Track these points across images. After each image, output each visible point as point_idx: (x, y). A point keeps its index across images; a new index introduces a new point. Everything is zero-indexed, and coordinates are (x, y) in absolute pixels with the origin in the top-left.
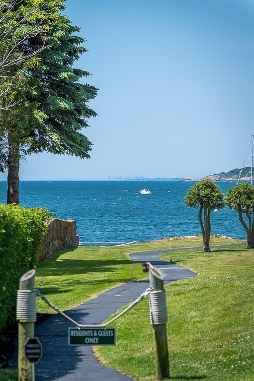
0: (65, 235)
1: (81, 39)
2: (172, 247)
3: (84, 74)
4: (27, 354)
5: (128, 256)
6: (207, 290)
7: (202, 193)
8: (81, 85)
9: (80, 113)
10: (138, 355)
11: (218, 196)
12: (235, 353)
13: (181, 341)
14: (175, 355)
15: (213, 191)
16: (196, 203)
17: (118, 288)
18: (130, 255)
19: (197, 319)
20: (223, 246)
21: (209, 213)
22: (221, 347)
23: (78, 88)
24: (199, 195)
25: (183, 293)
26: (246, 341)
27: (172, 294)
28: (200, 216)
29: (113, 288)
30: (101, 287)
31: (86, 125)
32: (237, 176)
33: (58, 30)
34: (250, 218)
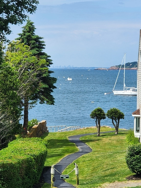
0: (43, 128)
1: (51, 60)
2: (85, 133)
3: (52, 72)
4: (53, 180)
5: (68, 138)
6: (91, 161)
7: (97, 113)
8: (51, 78)
9: (51, 87)
10: (73, 180)
11: (103, 114)
12: (93, 180)
13: (82, 176)
14: (81, 180)
15: (101, 112)
16: (95, 117)
17: (66, 157)
18: (69, 137)
19: (87, 171)
20: (106, 132)
21: (100, 121)
22: (90, 178)
23: (50, 79)
24: (96, 114)
25: (85, 161)
26: (95, 177)
27: (82, 161)
28: (96, 122)
29: (64, 157)
30: (61, 157)
31: (53, 91)
32: (129, 67)
33: (43, 58)
34: (116, 122)
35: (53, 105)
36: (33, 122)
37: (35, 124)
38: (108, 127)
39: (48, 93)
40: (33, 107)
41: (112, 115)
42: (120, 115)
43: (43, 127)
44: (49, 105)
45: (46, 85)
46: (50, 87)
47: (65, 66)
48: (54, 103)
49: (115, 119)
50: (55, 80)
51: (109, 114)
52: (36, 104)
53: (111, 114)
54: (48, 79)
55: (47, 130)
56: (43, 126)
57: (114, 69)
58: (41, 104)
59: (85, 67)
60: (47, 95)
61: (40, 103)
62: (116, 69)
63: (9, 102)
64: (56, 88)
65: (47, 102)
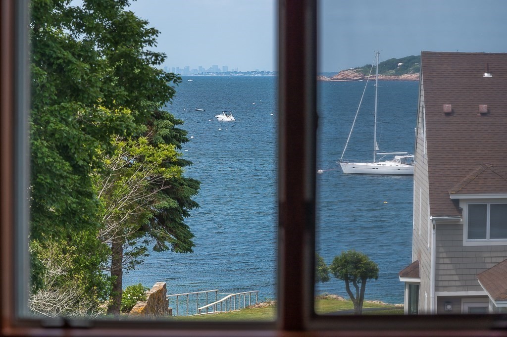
0: (157, 308)
9: (186, 203)
23: (182, 184)
31: (188, 215)
32: (394, 71)
33: (162, 127)
34: (357, 288)
35: (189, 252)
36: (133, 295)
37: (137, 300)
38: (335, 296)
39: (175, 221)
40: (138, 263)
41: (347, 271)
42: (366, 269)
43: (160, 302)
44: (181, 252)
45: (171, 200)
46: (182, 204)
47: (200, 67)
48: (192, 248)
49: (354, 281)
50: (194, 185)
51: (339, 266)
52: (146, 255)
53: (343, 266)
54: (175, 183)
55: (169, 308)
56: (159, 300)
57: (350, 77)
58: (159, 251)
59: (262, 72)
60: (174, 227)
61: (155, 249)
62: (356, 77)
63: (81, 262)
64: (196, 205)
65: (175, 245)
